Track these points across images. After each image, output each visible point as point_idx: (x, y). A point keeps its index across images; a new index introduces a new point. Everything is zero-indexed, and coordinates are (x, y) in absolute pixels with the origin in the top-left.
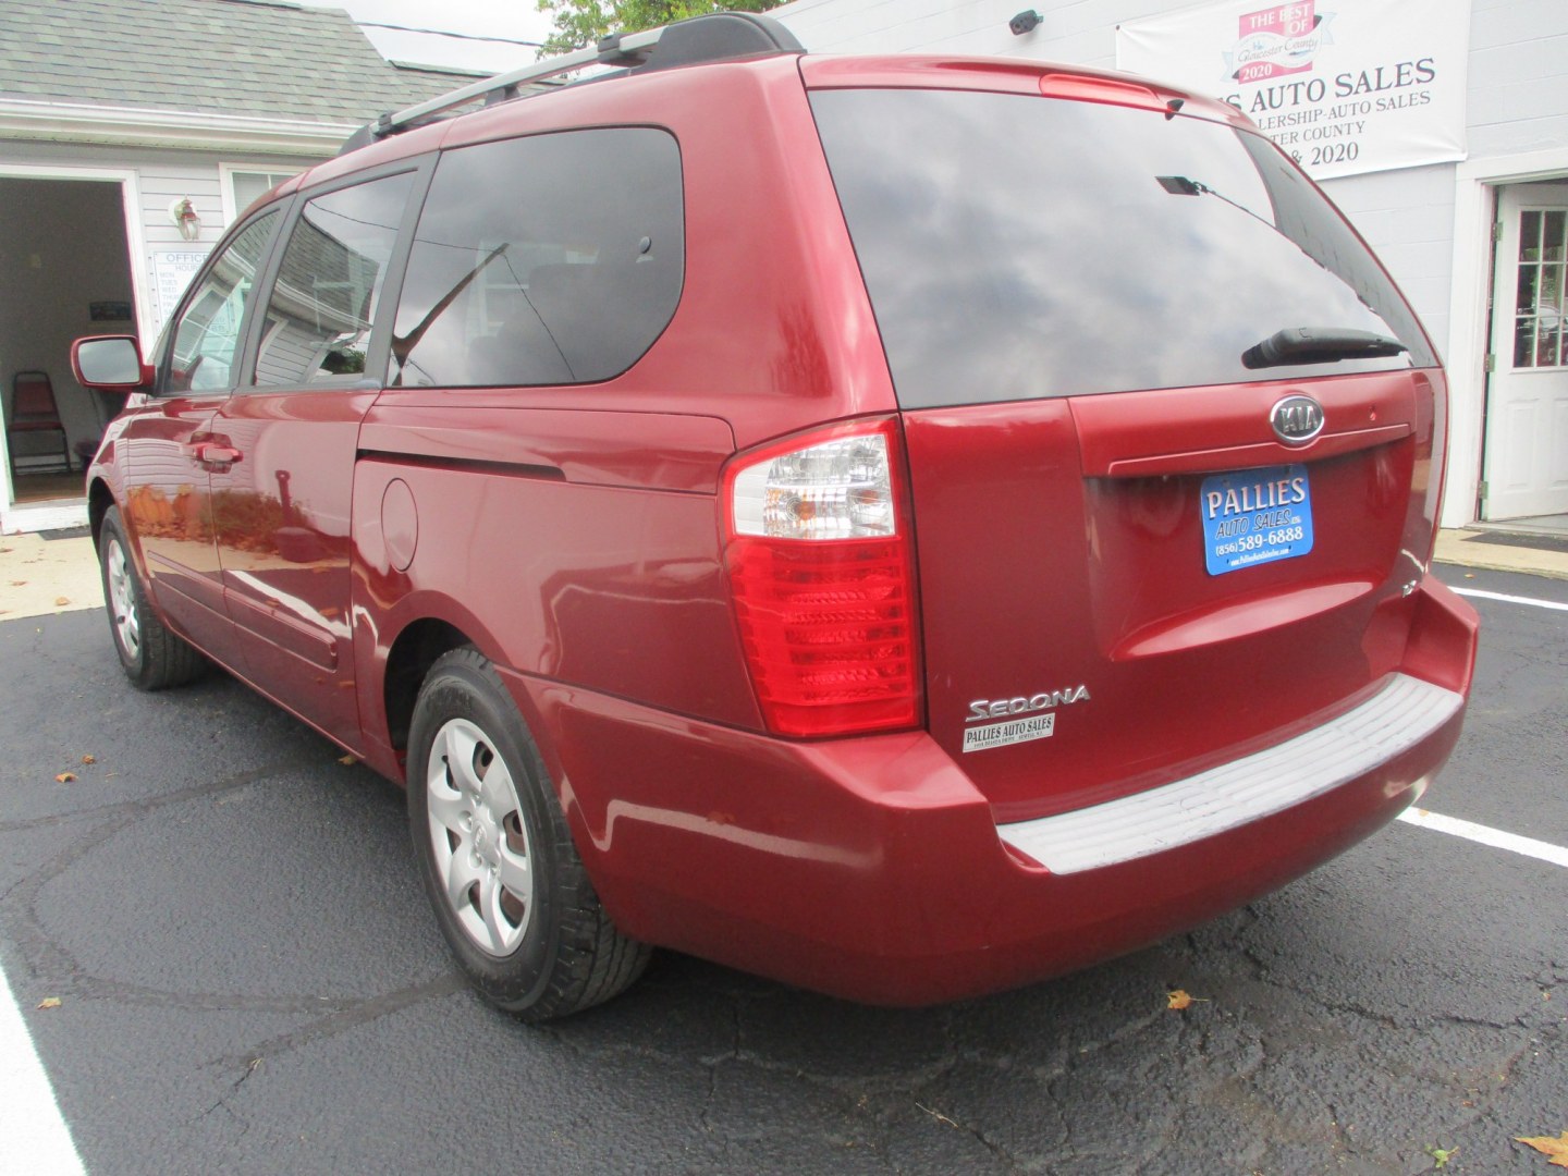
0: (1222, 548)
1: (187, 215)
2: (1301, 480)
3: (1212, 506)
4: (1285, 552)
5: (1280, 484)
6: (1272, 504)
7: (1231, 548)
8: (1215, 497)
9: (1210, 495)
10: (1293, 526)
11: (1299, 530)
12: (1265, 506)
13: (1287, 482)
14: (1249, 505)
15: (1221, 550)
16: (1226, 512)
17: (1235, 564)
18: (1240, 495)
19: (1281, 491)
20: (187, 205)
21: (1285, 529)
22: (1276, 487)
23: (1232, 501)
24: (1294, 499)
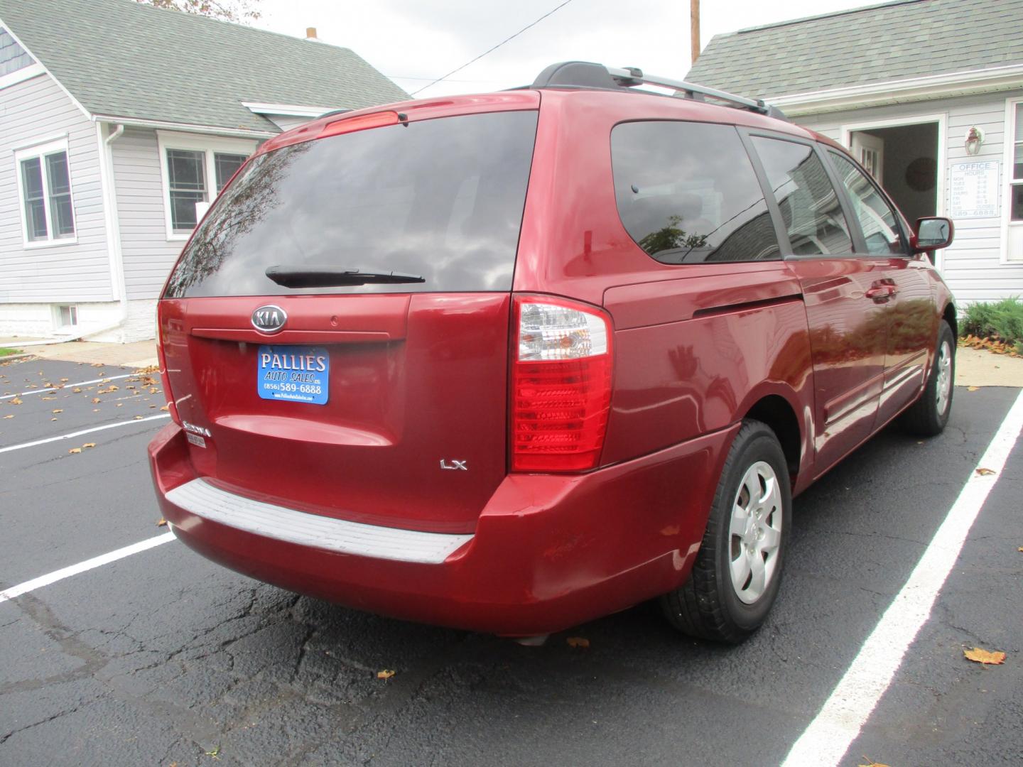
0: (268, 385)
1: (974, 137)
2: (324, 358)
3: (264, 361)
4: (310, 399)
5: (308, 358)
6: (302, 368)
7: (275, 387)
8: (266, 356)
9: (264, 355)
10: (316, 385)
11: (319, 388)
12: (298, 368)
13: (314, 357)
14: (288, 366)
15: (267, 386)
16: (273, 367)
17: (277, 396)
18: (282, 359)
19: (309, 362)
20: (973, 132)
21: (310, 385)
22: (305, 360)
23: (277, 361)
24: (318, 368)
